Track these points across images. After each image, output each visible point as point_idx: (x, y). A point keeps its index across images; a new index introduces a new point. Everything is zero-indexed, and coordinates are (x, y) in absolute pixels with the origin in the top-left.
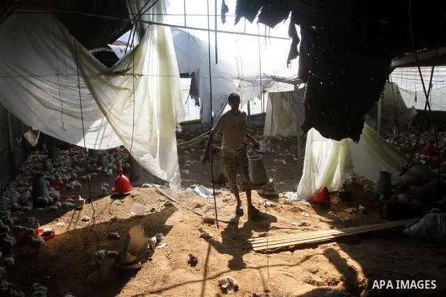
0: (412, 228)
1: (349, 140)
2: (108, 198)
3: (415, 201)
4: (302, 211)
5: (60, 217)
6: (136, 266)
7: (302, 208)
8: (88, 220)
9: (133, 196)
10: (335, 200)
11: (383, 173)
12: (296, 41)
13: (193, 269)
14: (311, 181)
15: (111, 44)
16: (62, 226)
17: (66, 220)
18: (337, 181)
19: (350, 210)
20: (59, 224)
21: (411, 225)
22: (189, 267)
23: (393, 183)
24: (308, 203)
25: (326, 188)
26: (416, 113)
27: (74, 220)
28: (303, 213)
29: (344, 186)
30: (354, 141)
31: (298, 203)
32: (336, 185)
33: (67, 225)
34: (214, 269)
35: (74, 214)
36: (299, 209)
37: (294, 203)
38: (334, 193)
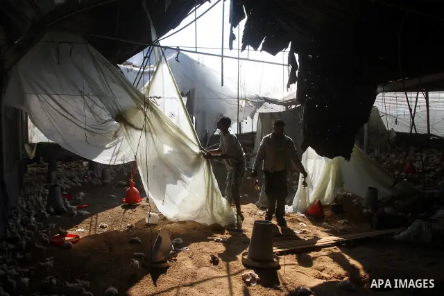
0: (402, 234)
1: (341, 158)
2: (119, 208)
3: (400, 214)
4: (299, 222)
5: (78, 224)
6: (165, 265)
7: (299, 219)
8: (106, 227)
9: (143, 207)
10: (328, 213)
11: (370, 188)
12: (294, 68)
13: (216, 267)
14: (305, 195)
15: (121, 64)
16: (83, 232)
17: (85, 226)
18: (329, 196)
19: (342, 221)
20: (79, 230)
21: (399, 233)
22: (212, 266)
23: (379, 197)
24: (303, 215)
25: (319, 202)
26: (395, 135)
27: (93, 227)
28: (301, 224)
29: (336, 200)
30: (346, 159)
31: (295, 215)
32: (327, 199)
33: (87, 232)
34: (235, 267)
35: (91, 222)
36: (297, 220)
37: (291, 215)
38: (327, 206)
